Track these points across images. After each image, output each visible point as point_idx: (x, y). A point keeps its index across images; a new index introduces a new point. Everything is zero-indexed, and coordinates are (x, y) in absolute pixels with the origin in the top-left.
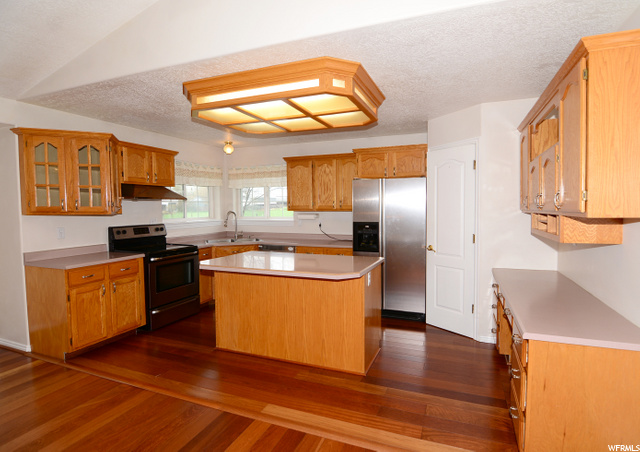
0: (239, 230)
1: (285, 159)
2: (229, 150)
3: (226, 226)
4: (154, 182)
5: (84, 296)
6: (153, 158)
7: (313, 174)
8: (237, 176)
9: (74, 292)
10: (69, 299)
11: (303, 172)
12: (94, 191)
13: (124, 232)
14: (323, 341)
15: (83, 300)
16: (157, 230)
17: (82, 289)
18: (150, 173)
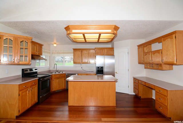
0: (57, 69)
1: (73, 49)
2: (55, 45)
3: (54, 68)
4: (37, 54)
5: (23, 94)
6: (38, 46)
7: (81, 53)
8: (55, 53)
9: (21, 93)
10: (19, 95)
11: (79, 53)
12: (25, 56)
13: (27, 71)
14: (104, 98)
15: (23, 95)
16: (35, 70)
17: (23, 91)
18: (37, 51)
